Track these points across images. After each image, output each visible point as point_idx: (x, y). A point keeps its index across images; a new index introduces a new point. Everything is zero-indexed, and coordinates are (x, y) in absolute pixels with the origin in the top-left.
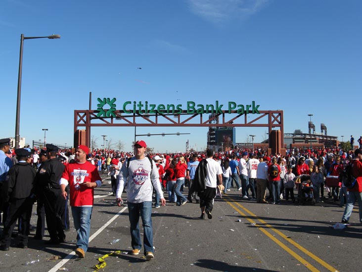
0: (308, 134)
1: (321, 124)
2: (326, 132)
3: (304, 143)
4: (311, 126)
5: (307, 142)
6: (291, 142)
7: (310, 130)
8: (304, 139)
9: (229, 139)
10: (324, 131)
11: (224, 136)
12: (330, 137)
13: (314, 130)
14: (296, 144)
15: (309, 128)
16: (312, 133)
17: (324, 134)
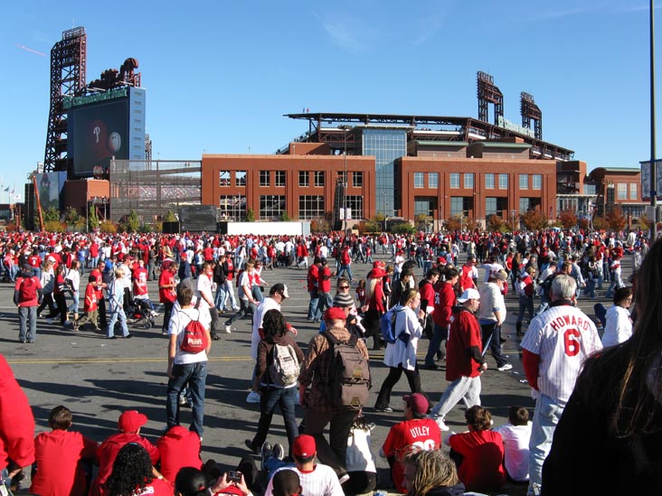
0: (475, 124)
1: (523, 94)
2: (538, 128)
3: (460, 157)
4: (487, 92)
5: (475, 149)
6: (397, 147)
7: (483, 107)
8: (460, 138)
9: (116, 141)
10: (532, 121)
11: (97, 131)
12: (553, 149)
13: (499, 112)
14: (423, 157)
15: (480, 97)
16: (491, 121)
17: (531, 133)
